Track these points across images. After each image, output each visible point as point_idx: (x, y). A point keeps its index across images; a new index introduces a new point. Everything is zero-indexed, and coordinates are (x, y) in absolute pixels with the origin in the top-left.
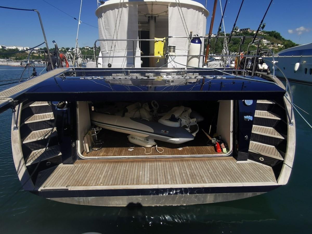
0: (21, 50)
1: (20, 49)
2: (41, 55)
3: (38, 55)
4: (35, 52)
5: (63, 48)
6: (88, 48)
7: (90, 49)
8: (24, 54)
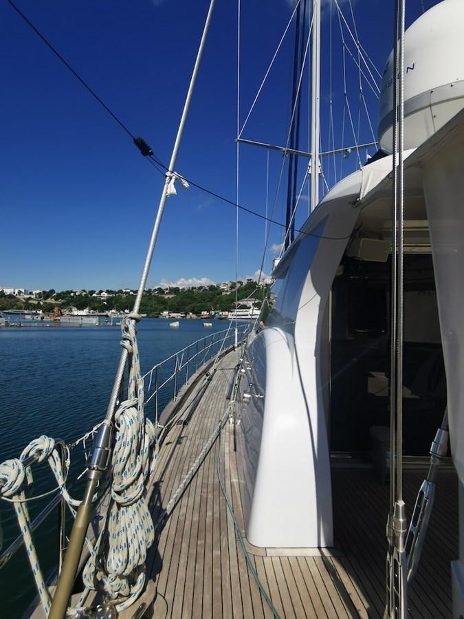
0: (8, 293)
1: (8, 291)
2: (42, 303)
3: (36, 302)
4: (33, 297)
5: (84, 291)
6: (129, 291)
7: (131, 293)
8: (12, 300)
